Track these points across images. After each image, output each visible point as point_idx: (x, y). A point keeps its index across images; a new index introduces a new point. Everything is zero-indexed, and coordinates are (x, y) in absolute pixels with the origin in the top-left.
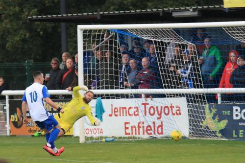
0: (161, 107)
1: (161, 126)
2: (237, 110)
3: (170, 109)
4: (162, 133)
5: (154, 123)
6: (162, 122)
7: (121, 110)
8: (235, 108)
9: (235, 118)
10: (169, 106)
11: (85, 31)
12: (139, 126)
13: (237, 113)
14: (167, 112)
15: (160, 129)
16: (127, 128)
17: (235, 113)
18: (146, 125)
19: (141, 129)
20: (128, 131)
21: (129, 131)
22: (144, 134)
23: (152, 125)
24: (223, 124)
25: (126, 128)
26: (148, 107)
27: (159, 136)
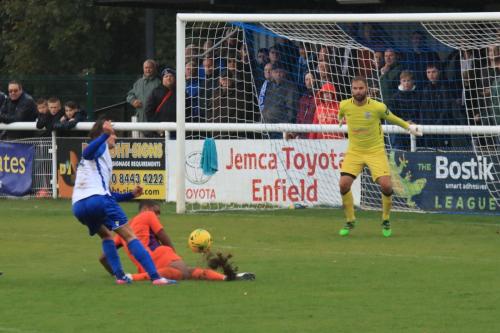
0: (315, 156)
1: (314, 187)
2: (442, 163)
3: (330, 159)
4: (315, 199)
5: (302, 181)
6: (315, 181)
7: (248, 159)
8: (439, 159)
9: (439, 176)
10: (328, 153)
11: (189, 24)
12: (277, 187)
13: (442, 167)
14: (324, 163)
15: (312, 192)
16: (258, 190)
17: (439, 167)
18: (288, 185)
19: (280, 192)
20: (258, 194)
21: (260, 194)
22: (284, 199)
23: (298, 185)
24: (418, 186)
25: (255, 190)
26: (293, 154)
27: (310, 204)
